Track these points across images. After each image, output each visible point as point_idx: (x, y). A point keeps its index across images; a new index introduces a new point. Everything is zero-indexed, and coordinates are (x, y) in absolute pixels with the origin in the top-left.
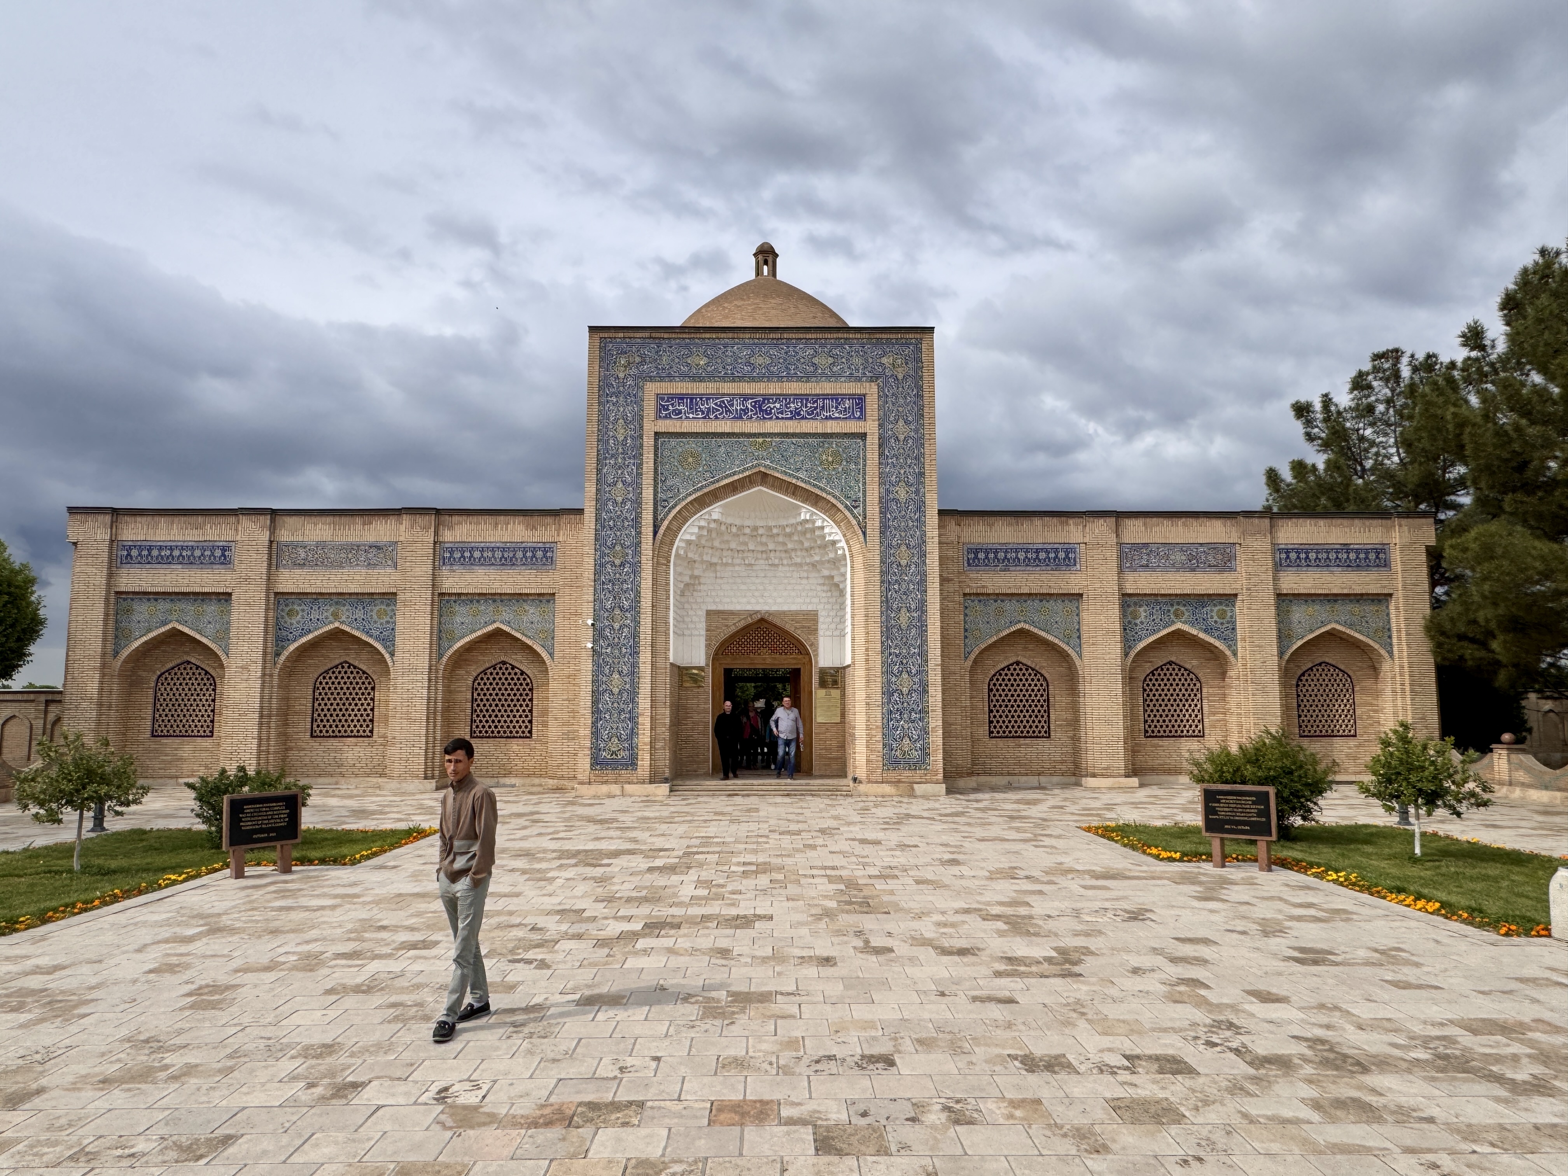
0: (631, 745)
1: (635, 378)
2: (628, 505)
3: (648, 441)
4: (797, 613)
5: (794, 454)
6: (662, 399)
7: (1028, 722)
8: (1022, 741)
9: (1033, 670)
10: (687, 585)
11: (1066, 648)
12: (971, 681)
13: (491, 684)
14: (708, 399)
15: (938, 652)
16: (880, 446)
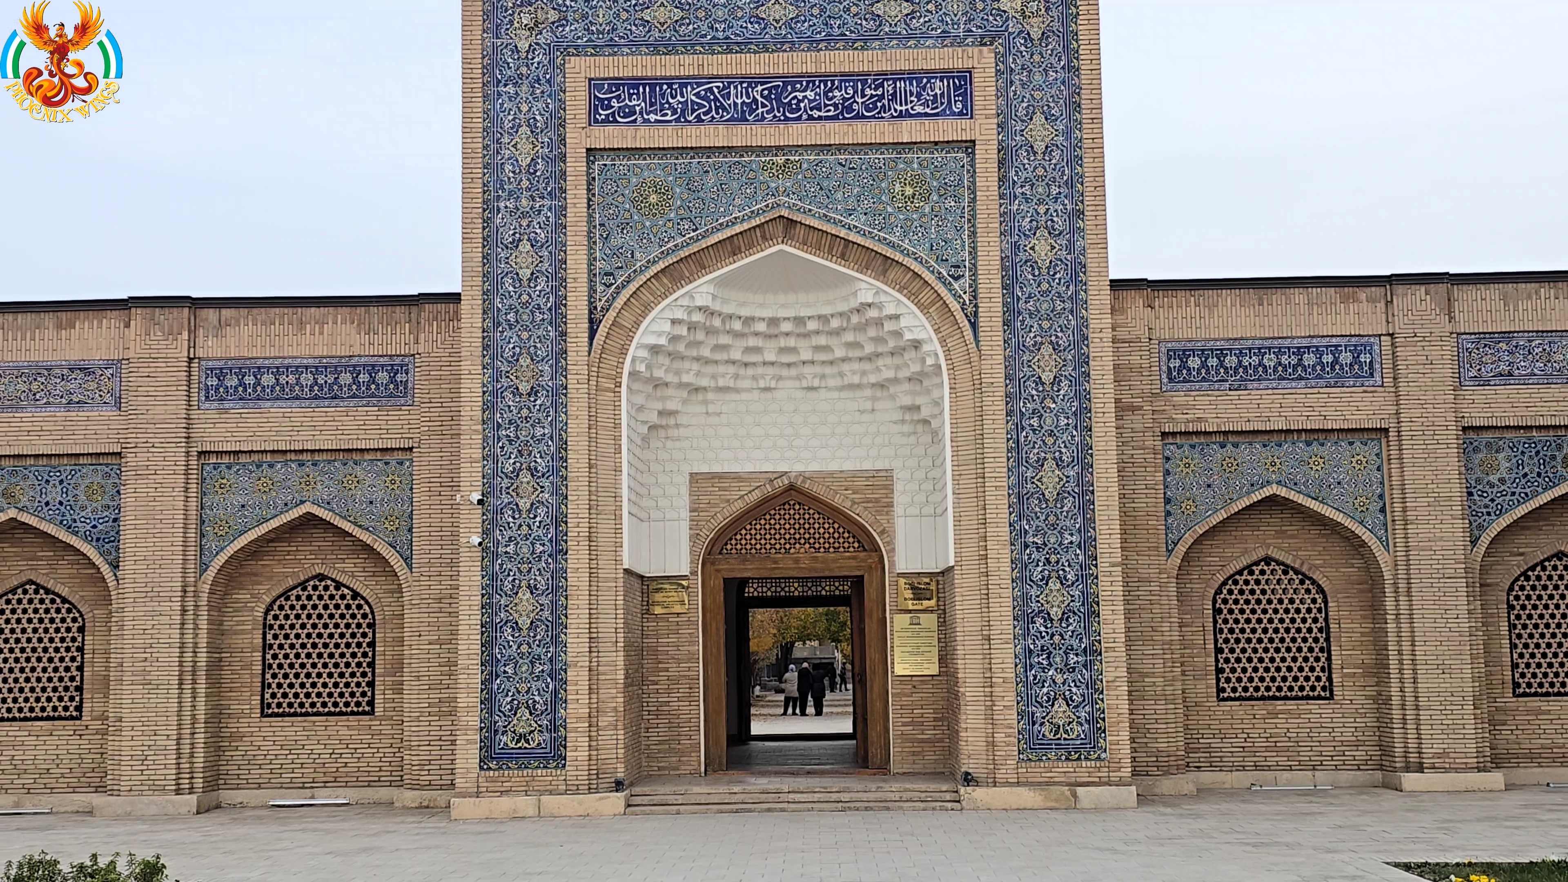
0: (553, 721)
1: (549, 49)
2: (542, 284)
3: (576, 166)
4: (855, 475)
5: (843, 185)
6: (599, 88)
7: (1289, 669)
8: (1280, 705)
9: (1297, 572)
10: (653, 428)
11: (1359, 530)
12: (1179, 594)
13: (298, 617)
14: (685, 85)
15: (1116, 541)
16: (1001, 163)
